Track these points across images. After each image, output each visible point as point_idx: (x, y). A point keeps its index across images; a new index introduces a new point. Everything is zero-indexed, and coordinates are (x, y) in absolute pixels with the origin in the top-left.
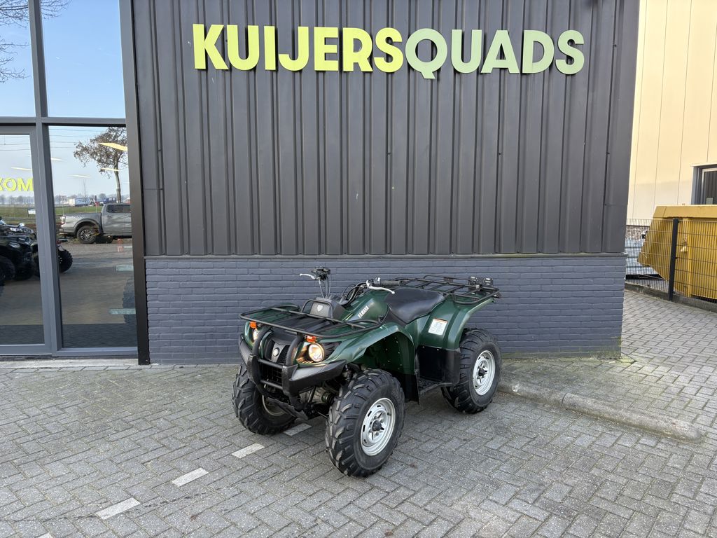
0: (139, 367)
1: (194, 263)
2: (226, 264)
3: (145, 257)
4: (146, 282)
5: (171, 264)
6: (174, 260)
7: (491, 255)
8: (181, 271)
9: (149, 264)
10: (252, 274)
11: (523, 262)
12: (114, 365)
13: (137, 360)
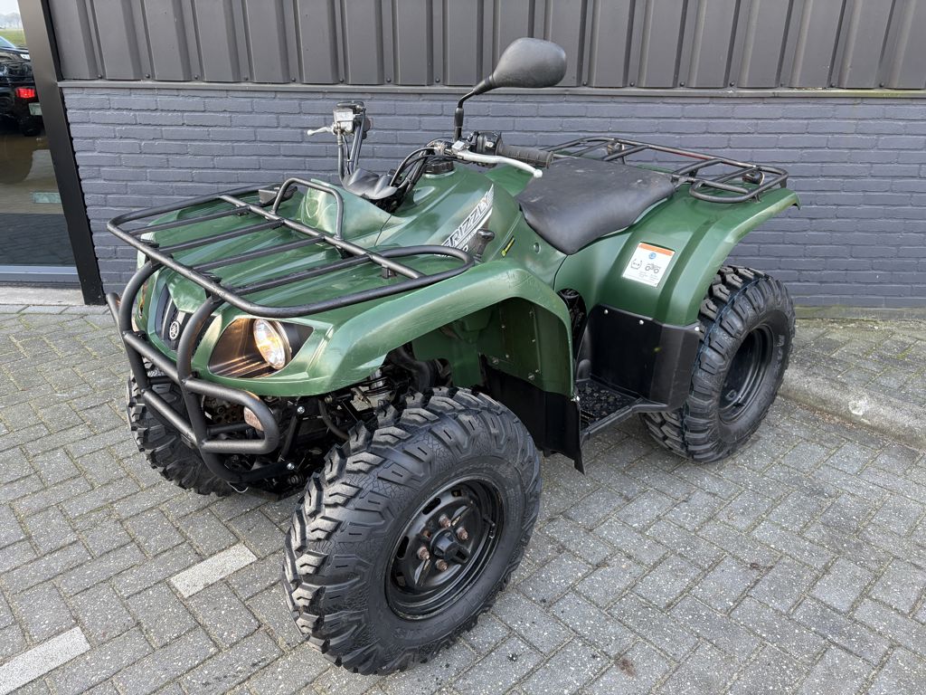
0: (87, 309)
1: (164, 100)
2: (230, 102)
3: (60, 84)
4: (71, 139)
5: (117, 99)
6: (122, 92)
7: (820, 91)
8: (141, 117)
9: (71, 99)
10: (287, 127)
11: (891, 110)
12: (41, 302)
13: (80, 292)
